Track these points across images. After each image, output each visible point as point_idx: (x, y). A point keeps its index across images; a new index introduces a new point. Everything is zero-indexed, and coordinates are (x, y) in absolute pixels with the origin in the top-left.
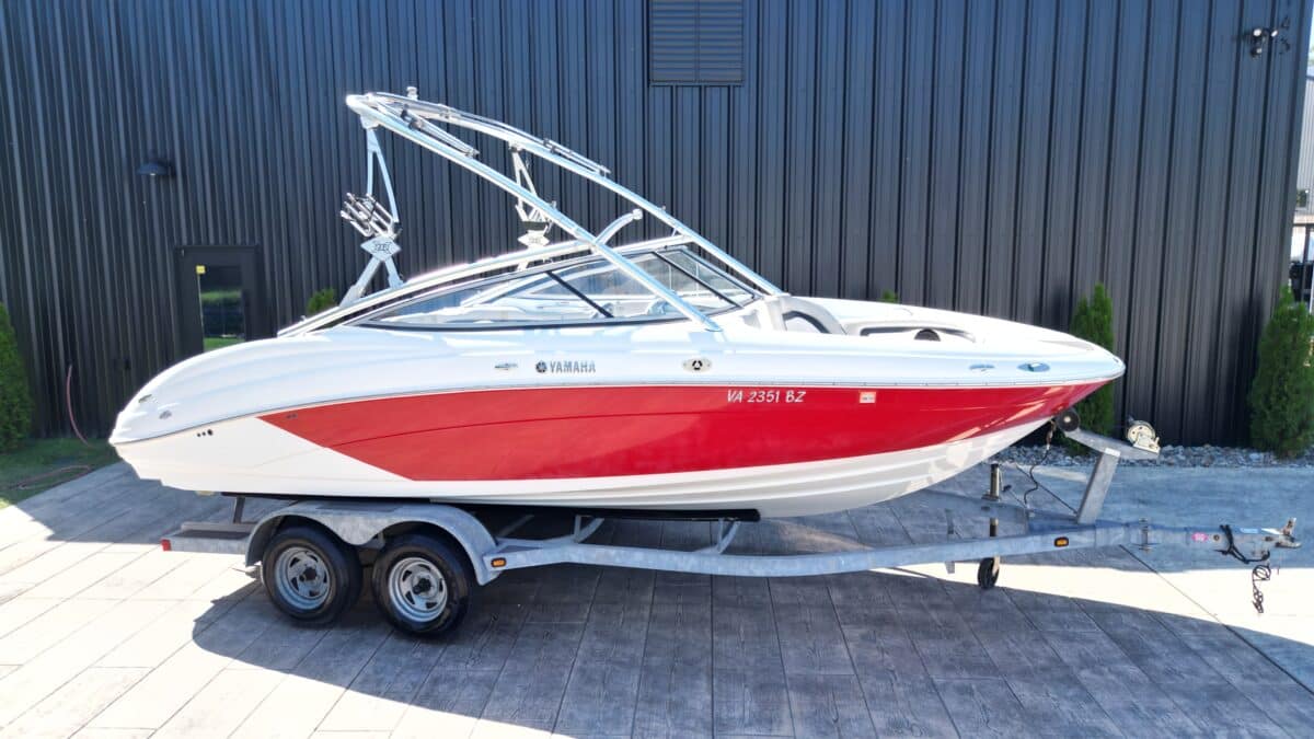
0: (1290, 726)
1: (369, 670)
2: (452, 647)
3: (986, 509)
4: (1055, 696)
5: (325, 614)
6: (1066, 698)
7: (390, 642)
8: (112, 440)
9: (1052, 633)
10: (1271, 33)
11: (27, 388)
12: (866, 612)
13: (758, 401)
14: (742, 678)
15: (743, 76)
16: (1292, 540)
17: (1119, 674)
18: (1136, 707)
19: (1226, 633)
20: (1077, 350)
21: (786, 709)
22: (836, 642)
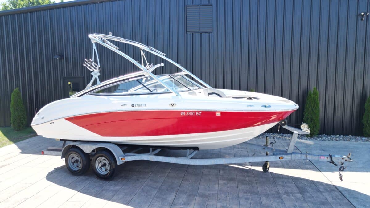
1: (87, 187)
2: (111, 182)
3: (264, 149)
4: (273, 202)
5: (79, 172)
6: (276, 202)
8: (31, 125)
9: (280, 185)
10: (367, 14)
12: (228, 177)
13: (189, 115)
14: (186, 193)
15: (212, 30)
16: (350, 159)
17: (295, 196)
18: (296, 206)
19: (333, 187)
20: (283, 102)
21: (194, 201)
22: (216, 185)
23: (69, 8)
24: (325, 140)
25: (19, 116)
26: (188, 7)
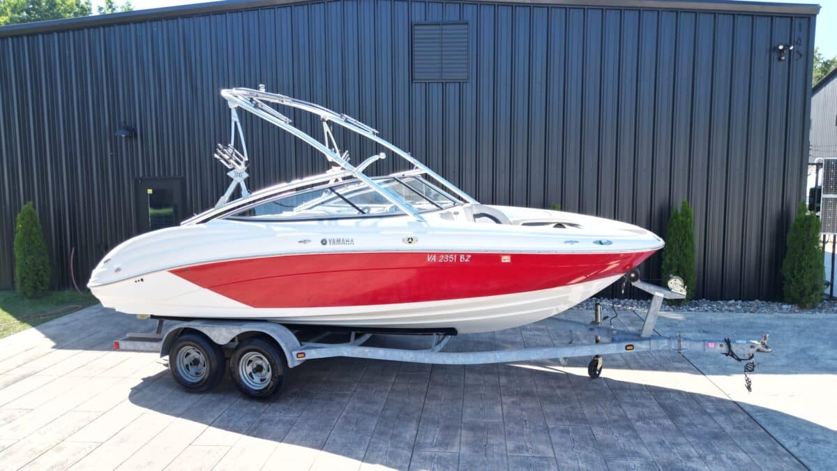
0: (752, 453)
1: (225, 415)
2: (273, 404)
3: (591, 330)
4: (617, 435)
5: (202, 386)
6: (623, 436)
7: (239, 401)
8: (89, 285)
9: (626, 402)
10: (789, 47)
11: (48, 261)
12: (519, 389)
13: (445, 261)
14: (437, 423)
15: (468, 76)
16: (767, 347)
17: (659, 424)
18: (664, 442)
19: (732, 404)
20: (635, 234)
21: (458, 439)
22: (497, 405)
23: (148, 23)
24: (707, 311)
25: (35, 266)
26: (416, 27)
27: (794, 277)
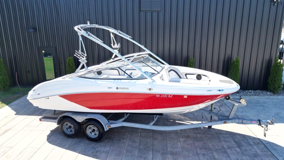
1: (83, 149)
2: (100, 143)
3: (210, 113)
4: (222, 156)
5: (73, 135)
6: (224, 156)
7: (87, 142)
8: (28, 98)
9: (222, 140)
10: (278, 1)
12: (185, 134)
13: (163, 97)
14: (159, 151)
15: (161, 10)
16: (272, 123)
17: (235, 150)
21: (167, 159)
22: (178, 142)
27: (272, 83)
